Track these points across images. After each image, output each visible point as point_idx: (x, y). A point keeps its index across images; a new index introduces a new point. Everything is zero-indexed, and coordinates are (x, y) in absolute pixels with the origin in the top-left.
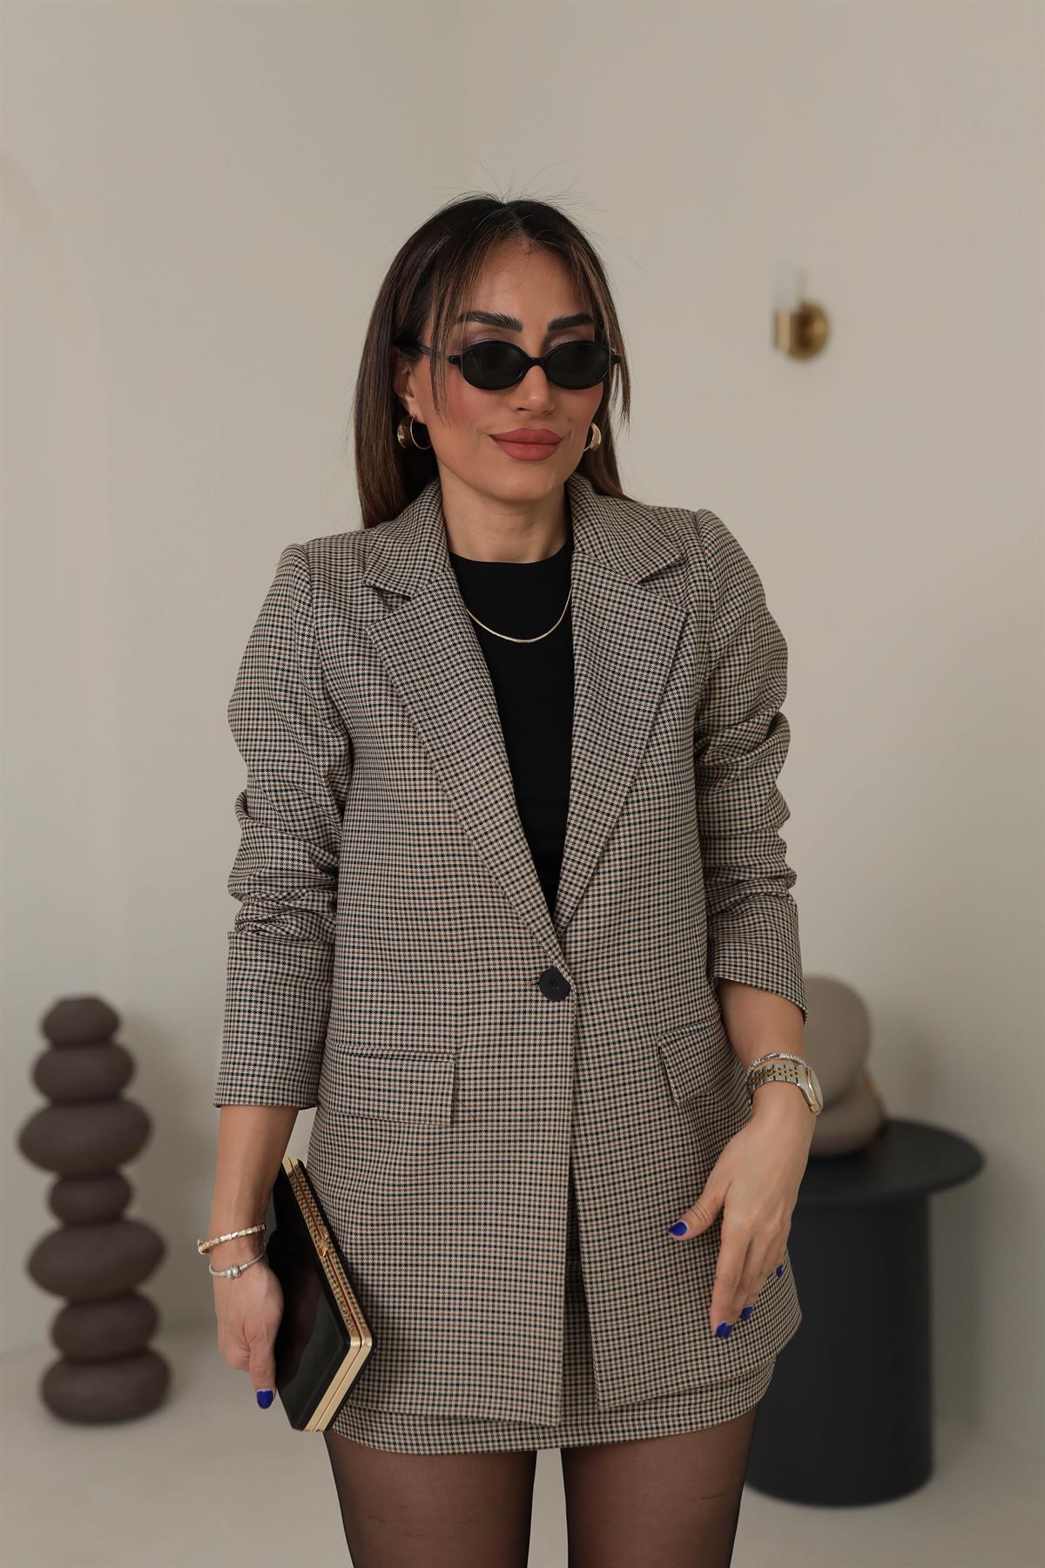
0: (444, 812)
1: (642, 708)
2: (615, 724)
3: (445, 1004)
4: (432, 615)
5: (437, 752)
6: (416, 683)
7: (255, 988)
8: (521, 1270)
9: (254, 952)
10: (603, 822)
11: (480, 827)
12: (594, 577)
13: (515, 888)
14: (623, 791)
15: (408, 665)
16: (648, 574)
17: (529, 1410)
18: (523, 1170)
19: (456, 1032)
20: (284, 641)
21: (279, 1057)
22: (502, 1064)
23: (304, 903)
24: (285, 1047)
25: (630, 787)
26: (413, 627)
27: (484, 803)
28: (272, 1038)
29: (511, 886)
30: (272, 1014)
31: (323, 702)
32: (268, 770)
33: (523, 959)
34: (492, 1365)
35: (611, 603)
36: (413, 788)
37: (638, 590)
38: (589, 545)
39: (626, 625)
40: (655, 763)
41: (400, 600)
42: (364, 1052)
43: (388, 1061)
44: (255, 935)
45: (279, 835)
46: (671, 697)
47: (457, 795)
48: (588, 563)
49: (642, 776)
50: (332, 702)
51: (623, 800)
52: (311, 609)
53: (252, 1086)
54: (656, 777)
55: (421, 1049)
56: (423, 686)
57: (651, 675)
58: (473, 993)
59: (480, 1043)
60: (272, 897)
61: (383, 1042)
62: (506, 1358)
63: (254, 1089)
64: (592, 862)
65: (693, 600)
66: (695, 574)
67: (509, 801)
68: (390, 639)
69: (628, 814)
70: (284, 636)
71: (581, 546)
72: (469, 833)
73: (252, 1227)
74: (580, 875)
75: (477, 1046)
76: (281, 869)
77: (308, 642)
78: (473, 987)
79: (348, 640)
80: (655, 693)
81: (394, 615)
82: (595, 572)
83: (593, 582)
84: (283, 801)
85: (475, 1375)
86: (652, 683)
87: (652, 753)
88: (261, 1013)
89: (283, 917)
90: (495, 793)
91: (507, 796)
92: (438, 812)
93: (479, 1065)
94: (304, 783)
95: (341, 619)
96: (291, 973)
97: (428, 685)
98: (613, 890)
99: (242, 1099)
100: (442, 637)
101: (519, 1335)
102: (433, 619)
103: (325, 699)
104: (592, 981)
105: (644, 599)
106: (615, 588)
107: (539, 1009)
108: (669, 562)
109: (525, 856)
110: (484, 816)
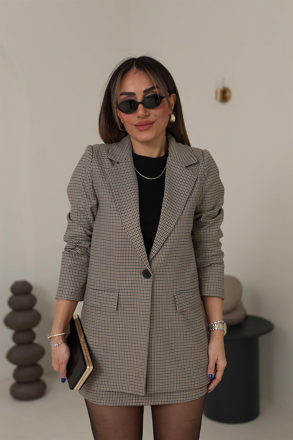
0: (120, 223)
1: (182, 201)
2: (174, 205)
3: (116, 277)
4: (124, 168)
5: (120, 206)
6: (117, 187)
7: (68, 267)
8: (135, 352)
9: (68, 257)
10: (167, 231)
11: (129, 228)
12: (173, 164)
13: (137, 246)
14: (174, 224)
15: (116, 181)
16: (188, 165)
17: (136, 391)
18: (136, 325)
19: (119, 285)
20: (83, 171)
21: (73, 287)
22: (131, 295)
23: (83, 245)
24: (75, 284)
25: (176, 223)
26: (119, 171)
27: (131, 221)
28: (72, 281)
29: (136, 245)
30: (72, 275)
31: (92, 189)
32: (76, 207)
33: (138, 266)
34: (127, 378)
35: (177, 172)
36: (112, 216)
37: (185, 169)
38: (172, 155)
39: (180, 178)
40: (184, 217)
41: (117, 163)
42: (95, 288)
43: (101, 292)
44: (69, 253)
45: (77, 225)
46: (190, 200)
47: (124, 219)
48: (172, 160)
49: (180, 220)
50: (94, 190)
51: (174, 226)
52: (91, 163)
53: (65, 294)
54: (183, 221)
55: (109, 289)
56: (119, 188)
57: (185, 193)
58: (124, 274)
59: (126, 289)
60: (74, 242)
61: (100, 286)
62: (130, 376)
63: (66, 295)
64: (162, 242)
65: (200, 174)
66: (201, 167)
67: (138, 222)
68: (112, 174)
69: (174, 230)
70: (84, 170)
71: (170, 155)
72: (126, 229)
73: (63, 333)
74: (159, 245)
75: (125, 289)
76: (77, 235)
77: (90, 172)
78: (124, 273)
79: (100, 173)
80: (186, 198)
81: (114, 167)
82: (173, 162)
83: (172, 165)
84: (79, 216)
85: (122, 380)
86: (185, 195)
87: (183, 214)
88: (69, 274)
89: (76, 248)
90: (134, 219)
91: (137, 220)
92: (118, 223)
93: (125, 295)
94: (85, 211)
95: (99, 167)
96: (78, 264)
97: (120, 187)
98: (167, 251)
99: (62, 298)
100: (126, 175)
101: (134, 370)
102: (125, 170)
103: (92, 188)
104: (157, 275)
105: (186, 172)
106: (178, 168)
107: (142, 280)
108: (194, 162)
109: (141, 237)
110: (130, 225)
